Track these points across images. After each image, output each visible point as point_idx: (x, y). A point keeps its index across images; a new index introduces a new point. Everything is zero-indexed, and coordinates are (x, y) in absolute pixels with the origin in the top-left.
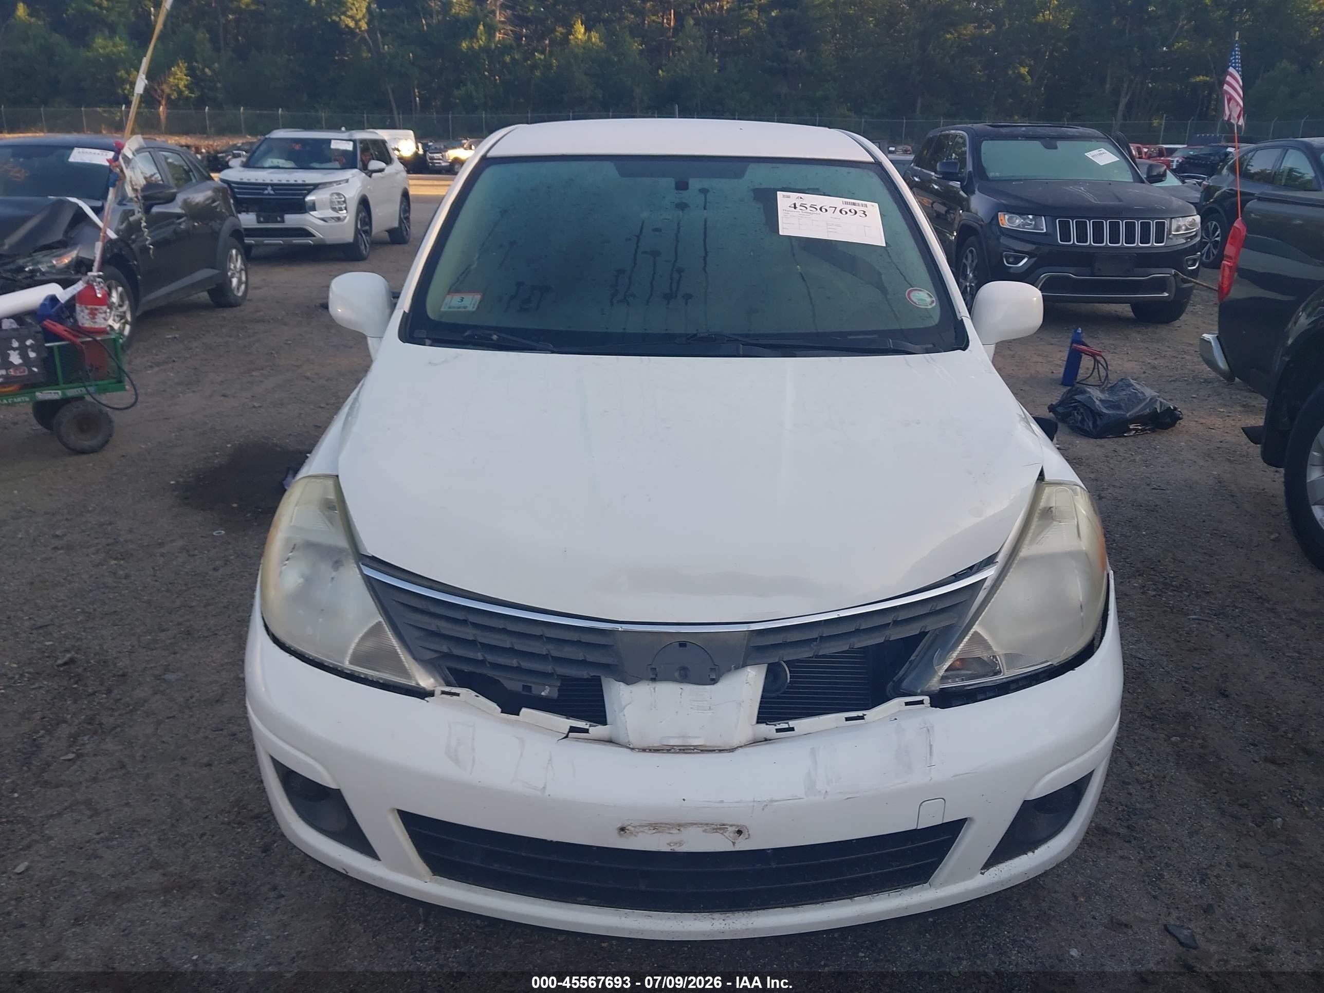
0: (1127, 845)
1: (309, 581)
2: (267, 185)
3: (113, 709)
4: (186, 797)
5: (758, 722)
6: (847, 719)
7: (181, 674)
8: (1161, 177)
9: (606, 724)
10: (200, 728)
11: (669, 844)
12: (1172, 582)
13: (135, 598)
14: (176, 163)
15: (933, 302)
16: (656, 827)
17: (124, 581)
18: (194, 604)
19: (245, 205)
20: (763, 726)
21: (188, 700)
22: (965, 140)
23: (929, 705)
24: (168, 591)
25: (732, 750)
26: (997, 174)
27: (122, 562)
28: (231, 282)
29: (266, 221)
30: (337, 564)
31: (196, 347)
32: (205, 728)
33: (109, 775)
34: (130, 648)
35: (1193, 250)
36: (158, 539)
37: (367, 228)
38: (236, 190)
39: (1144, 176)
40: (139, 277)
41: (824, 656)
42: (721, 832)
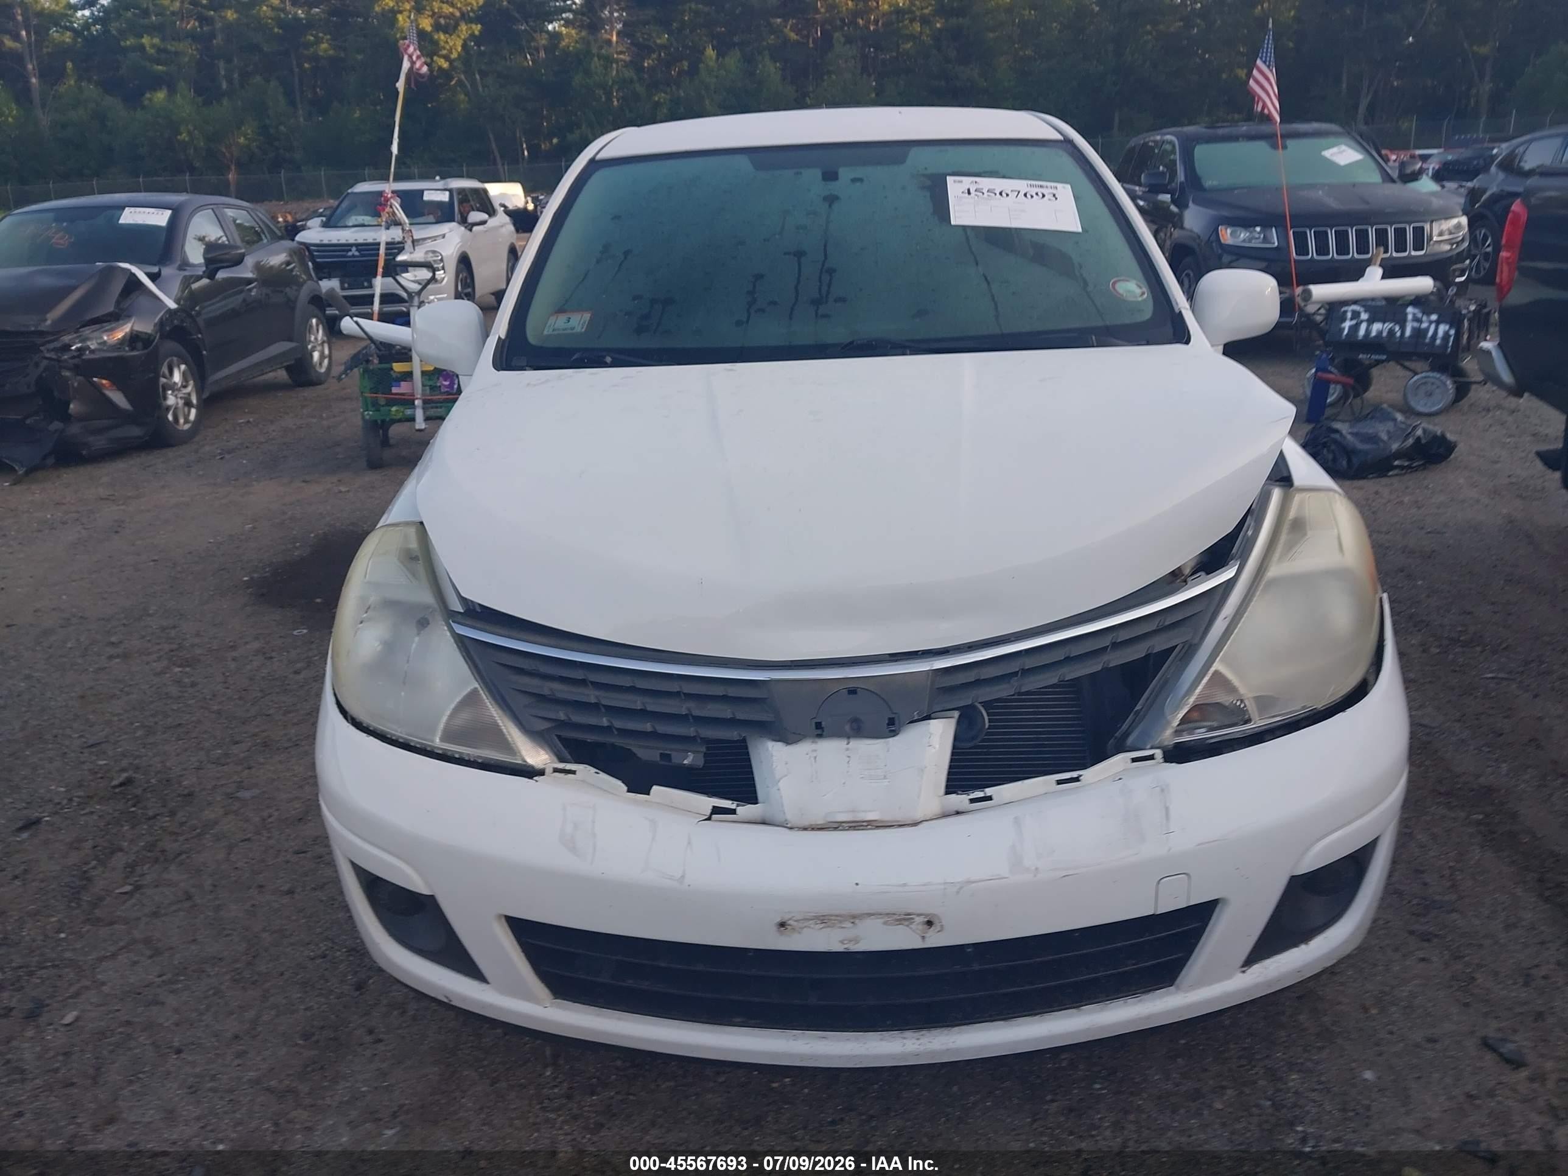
0: (1426, 944)
1: (390, 647)
2: (351, 245)
3: (177, 833)
4: (264, 930)
5: (947, 793)
6: (1059, 782)
7: (256, 792)
8: (1415, 177)
9: (757, 803)
10: (279, 851)
11: (842, 942)
12: (1460, 636)
13: (202, 708)
14: (247, 224)
15: (1143, 293)
16: (824, 920)
17: (190, 690)
18: (271, 712)
19: (326, 271)
20: (953, 796)
21: (264, 820)
22: (1174, 146)
23: (1162, 761)
24: (240, 698)
25: (915, 824)
26: (1215, 183)
27: (188, 669)
28: (312, 356)
29: (350, 288)
30: (423, 623)
31: (273, 431)
32: (286, 851)
33: (174, 908)
34: (198, 764)
35: (1460, 257)
36: (230, 642)
37: (469, 290)
38: (315, 253)
39: (1395, 174)
40: (204, 352)
41: (1028, 693)
42: (907, 923)
